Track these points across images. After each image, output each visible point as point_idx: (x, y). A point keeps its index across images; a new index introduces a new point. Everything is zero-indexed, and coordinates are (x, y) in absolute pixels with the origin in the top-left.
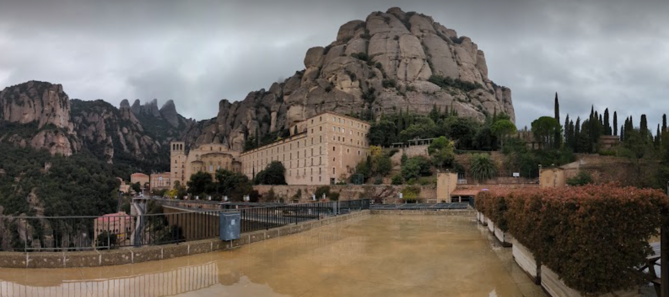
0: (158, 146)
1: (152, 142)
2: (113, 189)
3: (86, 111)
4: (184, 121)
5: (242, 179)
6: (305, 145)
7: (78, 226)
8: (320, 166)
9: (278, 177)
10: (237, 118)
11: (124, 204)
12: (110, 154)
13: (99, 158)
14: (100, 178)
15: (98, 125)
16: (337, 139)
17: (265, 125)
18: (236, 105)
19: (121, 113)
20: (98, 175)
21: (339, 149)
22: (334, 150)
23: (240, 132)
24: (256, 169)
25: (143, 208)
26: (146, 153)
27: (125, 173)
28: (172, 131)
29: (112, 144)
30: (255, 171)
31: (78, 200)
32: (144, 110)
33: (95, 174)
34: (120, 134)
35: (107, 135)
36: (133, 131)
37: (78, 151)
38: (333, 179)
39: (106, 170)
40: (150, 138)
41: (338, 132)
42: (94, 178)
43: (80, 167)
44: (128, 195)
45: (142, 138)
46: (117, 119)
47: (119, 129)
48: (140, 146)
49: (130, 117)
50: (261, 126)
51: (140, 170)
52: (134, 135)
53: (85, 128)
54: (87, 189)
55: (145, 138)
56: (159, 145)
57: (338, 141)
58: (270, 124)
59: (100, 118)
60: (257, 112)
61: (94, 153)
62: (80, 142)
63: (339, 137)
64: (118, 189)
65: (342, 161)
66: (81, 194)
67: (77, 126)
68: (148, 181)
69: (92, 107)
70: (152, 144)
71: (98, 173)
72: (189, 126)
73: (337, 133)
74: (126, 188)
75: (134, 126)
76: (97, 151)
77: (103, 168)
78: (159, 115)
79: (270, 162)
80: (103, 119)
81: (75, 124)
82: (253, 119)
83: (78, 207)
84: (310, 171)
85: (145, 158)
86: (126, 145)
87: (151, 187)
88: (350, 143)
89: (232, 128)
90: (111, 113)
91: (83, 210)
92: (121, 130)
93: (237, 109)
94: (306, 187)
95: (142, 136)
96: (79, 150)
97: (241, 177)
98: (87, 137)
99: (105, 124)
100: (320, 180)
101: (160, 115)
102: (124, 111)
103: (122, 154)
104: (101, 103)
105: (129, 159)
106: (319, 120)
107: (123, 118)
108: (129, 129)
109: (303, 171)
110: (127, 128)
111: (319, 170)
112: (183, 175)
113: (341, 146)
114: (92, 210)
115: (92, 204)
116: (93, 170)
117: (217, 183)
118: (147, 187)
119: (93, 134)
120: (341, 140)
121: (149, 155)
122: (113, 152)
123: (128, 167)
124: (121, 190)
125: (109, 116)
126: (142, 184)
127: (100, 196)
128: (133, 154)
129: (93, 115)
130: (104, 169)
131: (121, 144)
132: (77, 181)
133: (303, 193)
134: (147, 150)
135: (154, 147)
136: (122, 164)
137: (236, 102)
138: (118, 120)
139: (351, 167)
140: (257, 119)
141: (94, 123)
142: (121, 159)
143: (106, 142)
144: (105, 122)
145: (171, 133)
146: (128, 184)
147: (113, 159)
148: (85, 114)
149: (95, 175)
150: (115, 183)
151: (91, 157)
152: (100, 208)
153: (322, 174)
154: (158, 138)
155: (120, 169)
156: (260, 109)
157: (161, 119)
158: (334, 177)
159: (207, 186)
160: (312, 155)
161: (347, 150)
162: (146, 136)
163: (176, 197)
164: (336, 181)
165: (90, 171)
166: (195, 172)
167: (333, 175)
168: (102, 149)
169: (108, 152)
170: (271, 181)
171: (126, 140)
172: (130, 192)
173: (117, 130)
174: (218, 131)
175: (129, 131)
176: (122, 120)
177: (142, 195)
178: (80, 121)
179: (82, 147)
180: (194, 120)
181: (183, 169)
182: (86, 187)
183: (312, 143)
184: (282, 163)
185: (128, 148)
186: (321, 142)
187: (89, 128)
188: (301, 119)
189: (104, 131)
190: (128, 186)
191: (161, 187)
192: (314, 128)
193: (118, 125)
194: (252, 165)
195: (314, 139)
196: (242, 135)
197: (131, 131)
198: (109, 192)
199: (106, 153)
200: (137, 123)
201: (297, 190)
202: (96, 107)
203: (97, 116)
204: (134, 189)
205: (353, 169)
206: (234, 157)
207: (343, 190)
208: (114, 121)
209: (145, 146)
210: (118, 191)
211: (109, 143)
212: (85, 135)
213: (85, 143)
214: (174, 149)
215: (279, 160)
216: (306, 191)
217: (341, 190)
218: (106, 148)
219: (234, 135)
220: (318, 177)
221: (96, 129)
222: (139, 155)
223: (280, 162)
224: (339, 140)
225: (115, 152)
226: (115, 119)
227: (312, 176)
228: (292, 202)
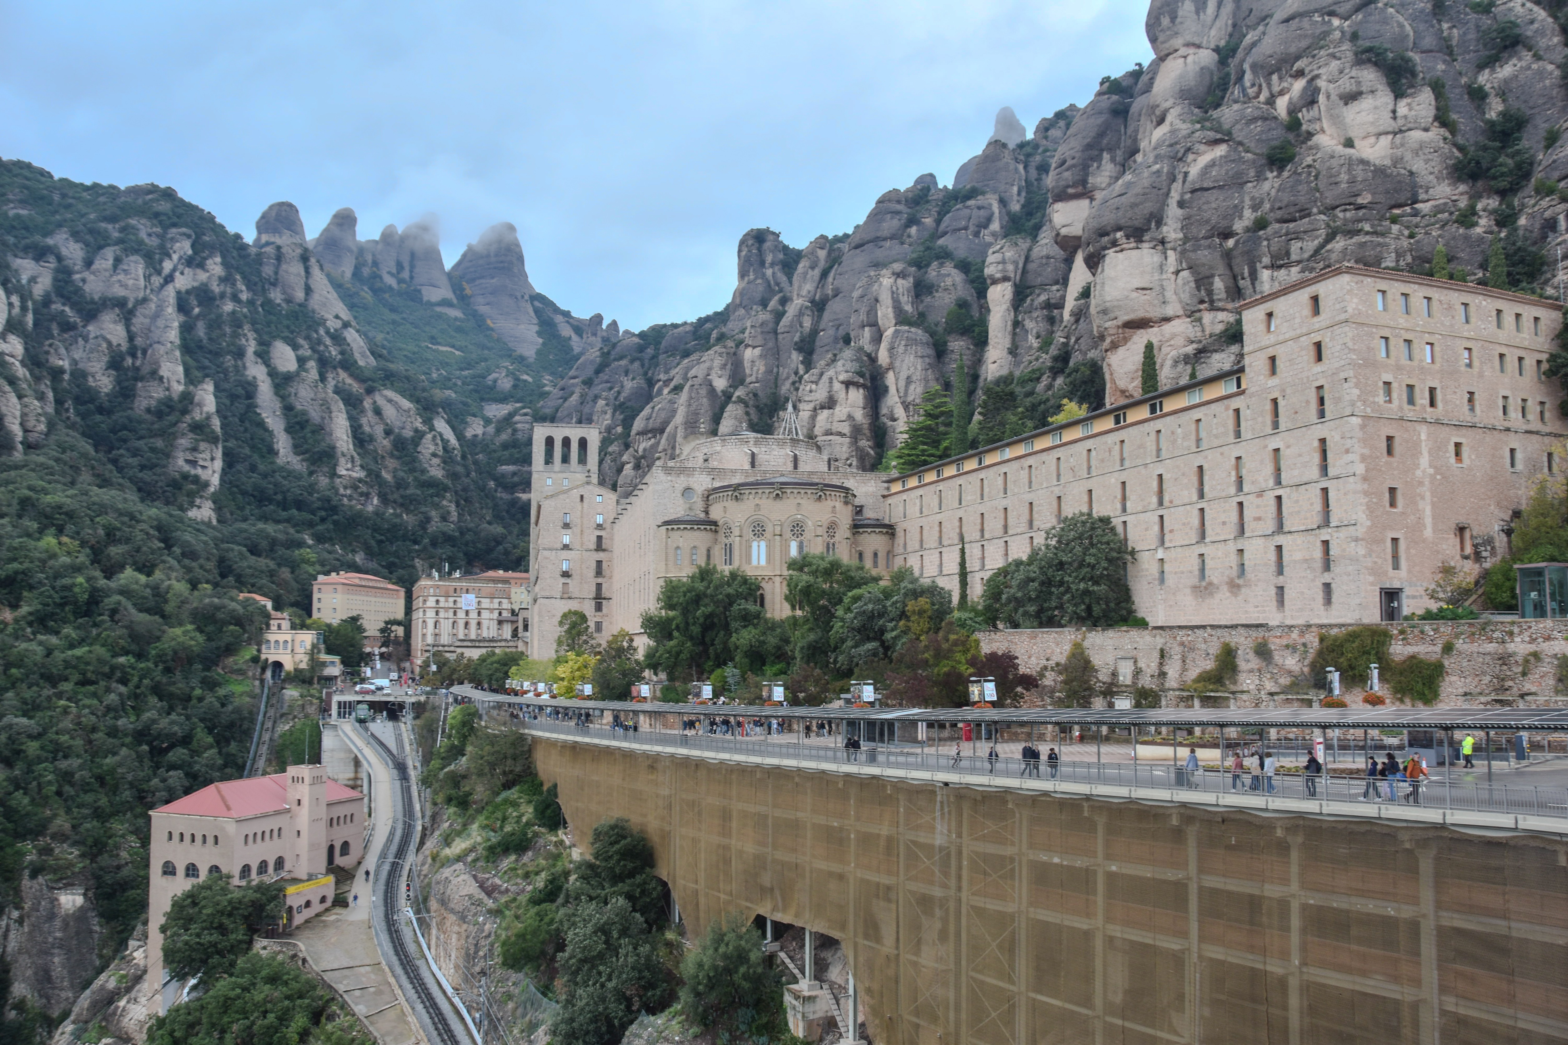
0: (445, 442)
1: (418, 424)
2: (230, 650)
3: (75, 235)
4: (566, 331)
5: (923, 602)
6: (1238, 435)
7: (31, 857)
8: (1325, 535)
9: (1102, 588)
10: (827, 315)
11: (284, 727)
12: (204, 475)
13: (147, 493)
14: (159, 594)
15: (139, 321)
16: (1399, 394)
17: (958, 345)
18: (822, 254)
19: (268, 271)
20: (143, 578)
21: (1414, 450)
22: (1390, 452)
23: (847, 384)
24: (973, 552)
25: (392, 746)
26: (387, 476)
27: (285, 573)
28: (510, 374)
29: (216, 424)
30: (973, 564)
31: (29, 709)
32: (375, 264)
33: (129, 572)
34: (256, 371)
35: (191, 379)
36: (324, 364)
37: (29, 446)
38: (1391, 596)
39: (190, 554)
40: (406, 404)
41: (1404, 361)
42: (125, 592)
43: (41, 531)
44: (310, 682)
45: (367, 404)
46: (244, 296)
47: (251, 347)
48: (360, 439)
49: (308, 290)
50: (940, 352)
51: (359, 558)
52: (331, 383)
53: (67, 327)
54: (78, 652)
55: (381, 401)
56: (453, 441)
57: (1406, 407)
58: (981, 342)
59: (157, 280)
60: (922, 289)
61: (114, 462)
62: (41, 397)
63: (1411, 387)
64: (253, 650)
65: (1433, 504)
66: (52, 680)
67: (24, 309)
68: (400, 615)
69: (113, 219)
70: (419, 435)
71: (146, 569)
72: (593, 354)
73: (1399, 368)
74: (299, 650)
75: (328, 341)
76: (135, 453)
77: (168, 543)
78: (444, 292)
79: (1046, 519)
80: (170, 292)
81: (15, 299)
82: (902, 319)
83: (32, 748)
84: (1272, 556)
85: (384, 499)
86: (289, 430)
87: (417, 644)
88: (1463, 413)
89: (808, 364)
90: (215, 266)
91: (63, 765)
92: (263, 356)
93: (824, 274)
94: (1261, 633)
95: (370, 391)
96: (33, 437)
97: (916, 594)
98: (80, 375)
99: (182, 318)
100: (1328, 599)
101: (449, 295)
102: (279, 257)
103: (265, 476)
104: (164, 206)
105: (300, 505)
106: (1307, 311)
107: (276, 296)
108: (306, 352)
109: (1233, 559)
110: (295, 347)
111: (1318, 553)
112: (599, 586)
113: (1423, 432)
114: (109, 760)
115: (113, 732)
116: (115, 551)
117: (794, 622)
118: (396, 642)
119: (115, 363)
120: (1422, 399)
121: (400, 484)
122: (218, 464)
123: (301, 544)
124: (270, 655)
125: (203, 276)
126: (372, 626)
127: (157, 690)
128: (323, 481)
129: (118, 261)
130: (177, 550)
131: (261, 424)
132: (25, 609)
133: (1247, 661)
134: (392, 463)
135: (427, 447)
136: (270, 528)
137: (822, 241)
138: (251, 302)
139: (1477, 529)
140: (920, 320)
141: (120, 303)
142: (261, 498)
143: (185, 412)
144: (182, 307)
145: (506, 384)
146: (303, 626)
147: (215, 499)
148: (73, 251)
149: (128, 575)
150: (238, 622)
151: (104, 482)
152: (157, 753)
153: (1336, 569)
154: (447, 405)
155: (254, 550)
156: (931, 273)
157: (455, 313)
158: (1396, 585)
159: (744, 637)
160: (1278, 482)
161: (1452, 448)
162: (390, 393)
163: (588, 689)
164: (1409, 605)
165: (97, 555)
166: (684, 572)
167: (1391, 572)
168: (159, 443)
169: (193, 463)
170: (1070, 609)
171: (288, 409)
172: (316, 665)
173: (240, 354)
174: (737, 378)
175: (301, 361)
176: (268, 304)
177: (384, 682)
178: (44, 284)
179: (51, 425)
180: (614, 324)
181: (601, 556)
182: (81, 642)
183: (1276, 425)
184: (1117, 522)
185: (297, 449)
186: (1322, 414)
187: (92, 329)
188: (1155, 313)
189: (178, 353)
190: (307, 638)
191: (475, 643)
192: (1280, 352)
193: (247, 327)
194: (951, 534)
195: (1281, 403)
196: (857, 396)
197: (312, 364)
198: (207, 669)
199: (180, 462)
200: (346, 325)
201: (1215, 648)
202: (133, 222)
203: (137, 267)
204: (330, 651)
205: (1489, 541)
206: (857, 502)
207: (1459, 644)
208: (229, 307)
209: (384, 443)
210: (255, 660)
211: (197, 416)
212: (65, 364)
213: (69, 404)
214: (549, 459)
215: (1099, 511)
216: (1263, 652)
217: (1448, 648)
218: (183, 442)
219: (821, 394)
220: (1319, 583)
221: (131, 338)
222: (354, 485)
223: (1105, 521)
224: (1411, 401)
225: (230, 460)
226: (235, 298)
227: (1281, 581)
228: (1197, 703)
